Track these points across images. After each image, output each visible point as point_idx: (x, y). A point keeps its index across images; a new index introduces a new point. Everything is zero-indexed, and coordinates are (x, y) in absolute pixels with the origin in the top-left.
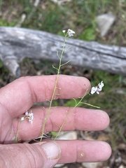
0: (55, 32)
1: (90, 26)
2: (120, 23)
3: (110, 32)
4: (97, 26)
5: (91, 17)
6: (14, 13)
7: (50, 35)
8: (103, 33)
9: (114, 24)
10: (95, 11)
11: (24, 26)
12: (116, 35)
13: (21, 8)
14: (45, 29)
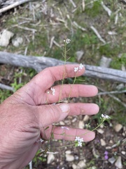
0: (59, 59)
1: (73, 56)
2: (86, 55)
3: (82, 59)
4: (77, 56)
5: (74, 52)
6: (41, 51)
7: (56, 60)
8: (79, 59)
9: (83, 55)
10: (75, 50)
11: (46, 56)
12: (84, 60)
13: (44, 49)
14: (54, 57)
